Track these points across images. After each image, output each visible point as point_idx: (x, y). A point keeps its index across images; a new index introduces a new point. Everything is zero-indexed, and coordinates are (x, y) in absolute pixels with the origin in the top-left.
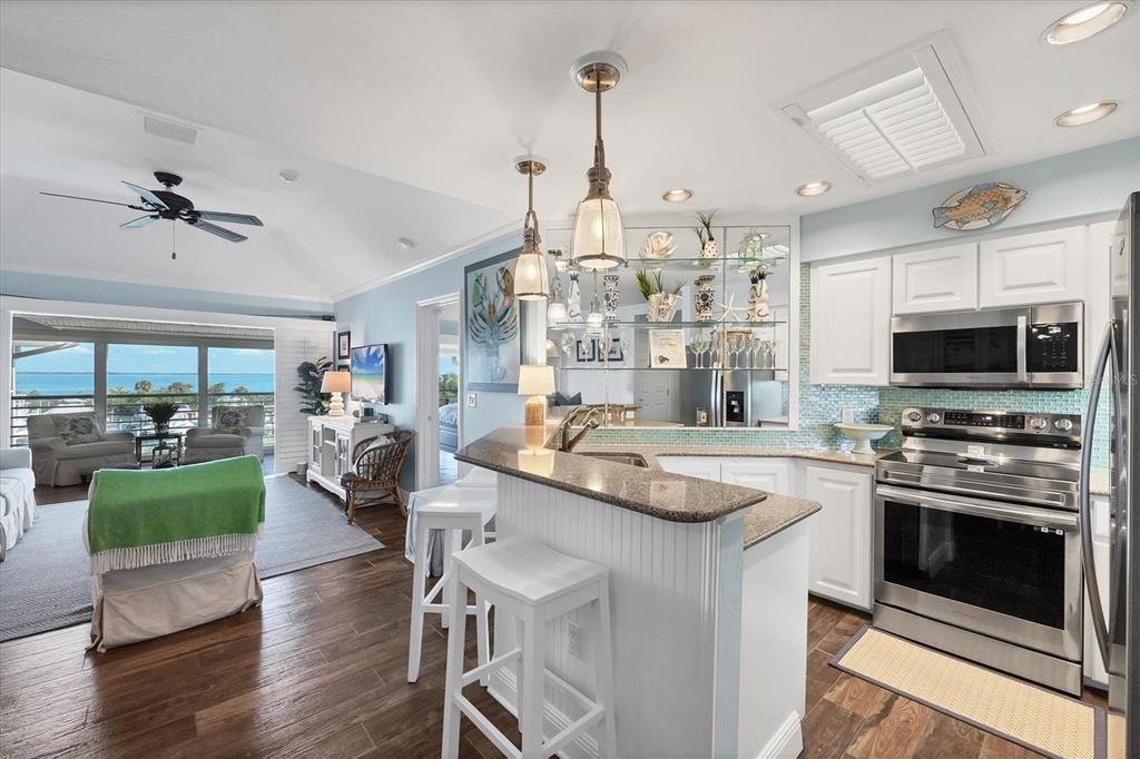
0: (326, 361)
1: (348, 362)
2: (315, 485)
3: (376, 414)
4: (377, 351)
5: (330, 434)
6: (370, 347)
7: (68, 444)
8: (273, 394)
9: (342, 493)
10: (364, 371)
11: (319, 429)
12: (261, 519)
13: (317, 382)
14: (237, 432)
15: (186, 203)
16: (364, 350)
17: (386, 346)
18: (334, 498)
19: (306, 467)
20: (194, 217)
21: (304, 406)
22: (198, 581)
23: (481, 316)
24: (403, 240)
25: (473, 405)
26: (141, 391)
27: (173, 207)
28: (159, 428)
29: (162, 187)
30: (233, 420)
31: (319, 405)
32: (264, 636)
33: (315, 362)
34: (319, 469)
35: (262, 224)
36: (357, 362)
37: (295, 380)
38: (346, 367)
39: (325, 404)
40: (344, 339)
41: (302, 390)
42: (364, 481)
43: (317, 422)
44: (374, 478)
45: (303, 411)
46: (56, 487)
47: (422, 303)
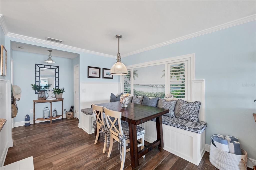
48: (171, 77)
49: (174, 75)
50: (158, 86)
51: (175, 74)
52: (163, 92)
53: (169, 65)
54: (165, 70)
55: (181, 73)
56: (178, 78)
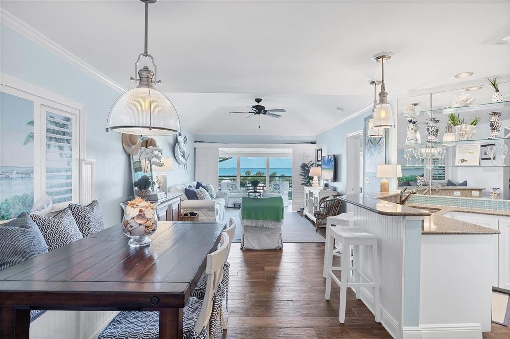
0: (312, 163)
1: (320, 163)
2: (306, 216)
3: (329, 186)
4: (331, 158)
5: (311, 194)
6: (329, 156)
7: (231, 193)
8: (291, 177)
9: (314, 219)
10: (326, 167)
11: (308, 192)
12: (283, 218)
13: (308, 172)
14: (279, 193)
15: (263, 108)
16: (327, 157)
17: (334, 155)
18: (312, 222)
19: (304, 209)
20: (265, 112)
21: (303, 182)
22: (266, 235)
23: (371, 141)
24: (339, 109)
25: (368, 183)
26: (247, 175)
27: (260, 110)
28: (254, 189)
29: (257, 104)
30: (278, 188)
31: (309, 182)
32: (283, 256)
33: (307, 163)
34: (308, 210)
35: (285, 111)
36: (324, 162)
37: (300, 171)
38: (320, 165)
39: (311, 181)
40: (319, 152)
41: (302, 175)
42: (322, 215)
43: (307, 189)
44: (327, 214)
45: (302, 184)
46: (228, 207)
47: (349, 135)
48: (49, 146)
49: (53, 143)
50: (14, 175)
51: (57, 140)
52: (28, 193)
53: (45, 110)
54: (33, 122)
55: (67, 140)
56: (61, 151)
